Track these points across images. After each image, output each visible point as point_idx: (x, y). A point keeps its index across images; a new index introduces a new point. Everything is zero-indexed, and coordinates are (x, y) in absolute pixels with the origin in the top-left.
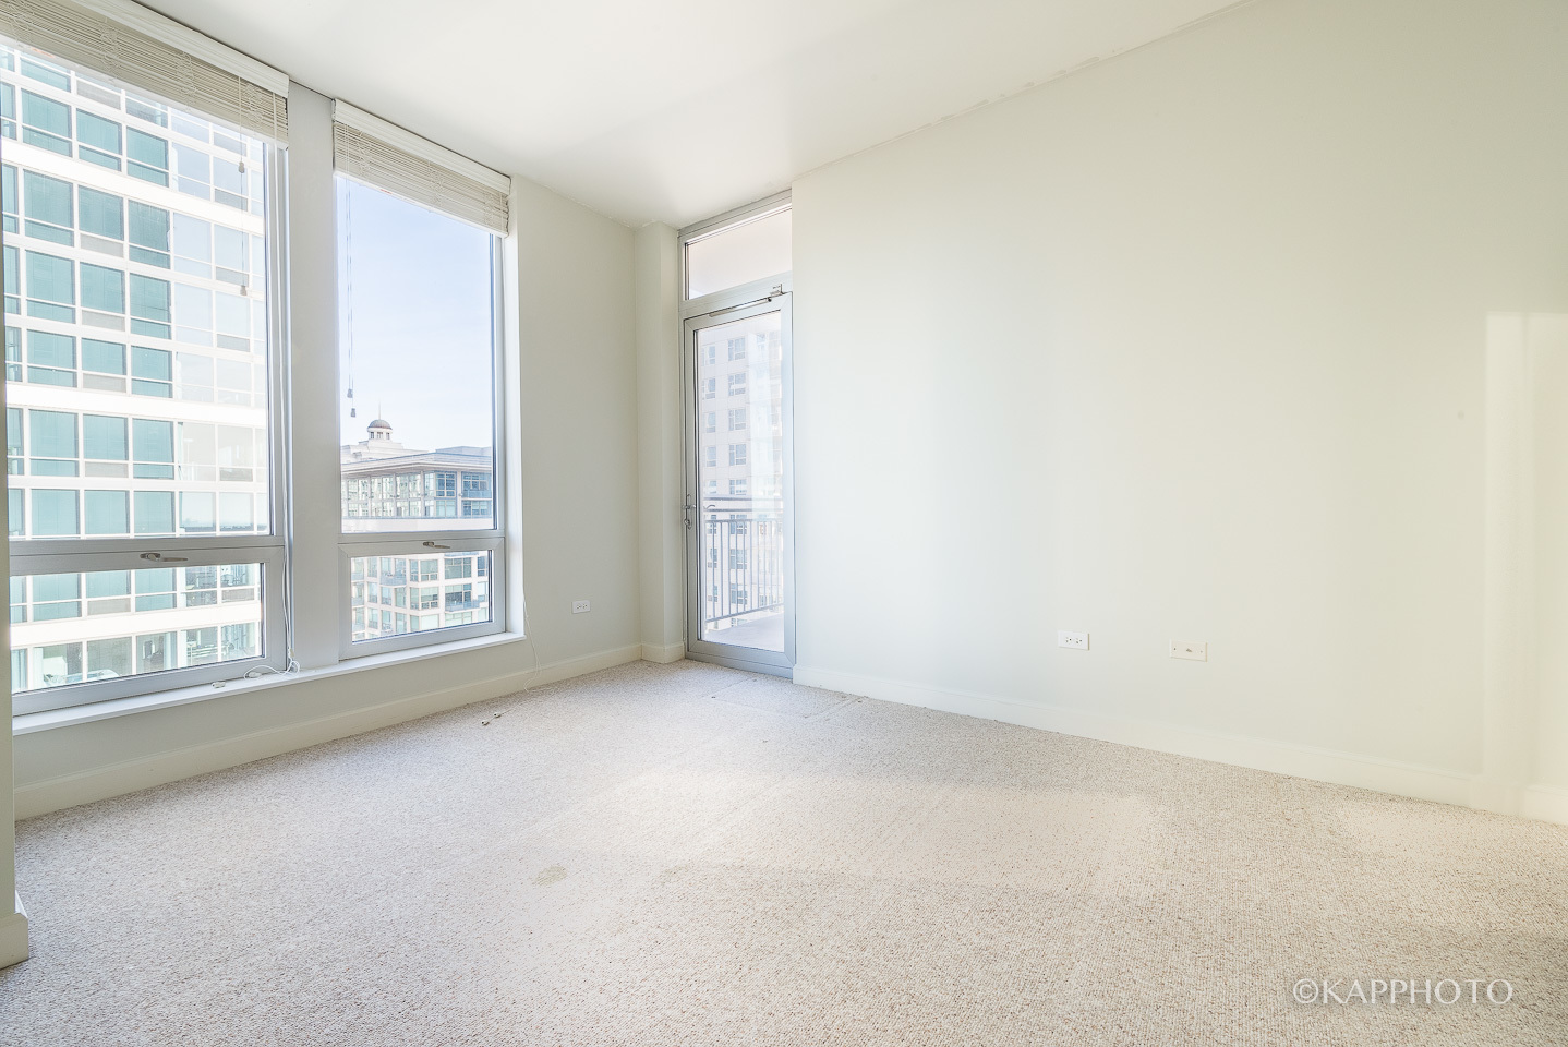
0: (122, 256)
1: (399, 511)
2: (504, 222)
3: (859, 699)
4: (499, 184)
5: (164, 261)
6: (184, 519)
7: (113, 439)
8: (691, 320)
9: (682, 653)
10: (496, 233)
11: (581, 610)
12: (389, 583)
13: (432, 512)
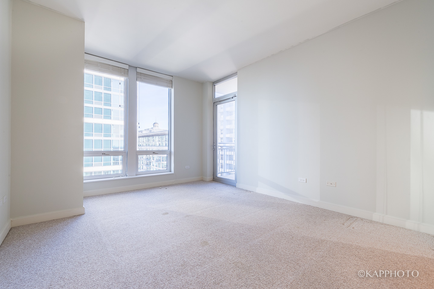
0: (102, 89)
1: (160, 144)
2: (171, 86)
3: (250, 192)
4: (170, 78)
5: (110, 89)
6: (113, 146)
7: (99, 128)
8: (216, 103)
9: (212, 179)
10: (169, 88)
11: (187, 168)
12: (157, 162)
13: (161, 145)
